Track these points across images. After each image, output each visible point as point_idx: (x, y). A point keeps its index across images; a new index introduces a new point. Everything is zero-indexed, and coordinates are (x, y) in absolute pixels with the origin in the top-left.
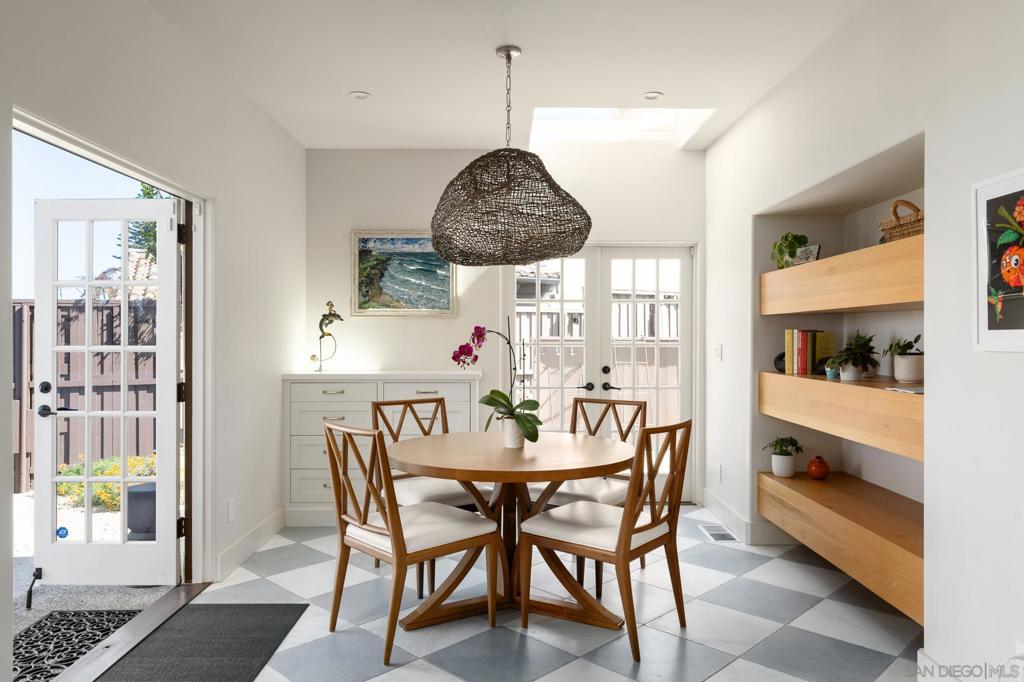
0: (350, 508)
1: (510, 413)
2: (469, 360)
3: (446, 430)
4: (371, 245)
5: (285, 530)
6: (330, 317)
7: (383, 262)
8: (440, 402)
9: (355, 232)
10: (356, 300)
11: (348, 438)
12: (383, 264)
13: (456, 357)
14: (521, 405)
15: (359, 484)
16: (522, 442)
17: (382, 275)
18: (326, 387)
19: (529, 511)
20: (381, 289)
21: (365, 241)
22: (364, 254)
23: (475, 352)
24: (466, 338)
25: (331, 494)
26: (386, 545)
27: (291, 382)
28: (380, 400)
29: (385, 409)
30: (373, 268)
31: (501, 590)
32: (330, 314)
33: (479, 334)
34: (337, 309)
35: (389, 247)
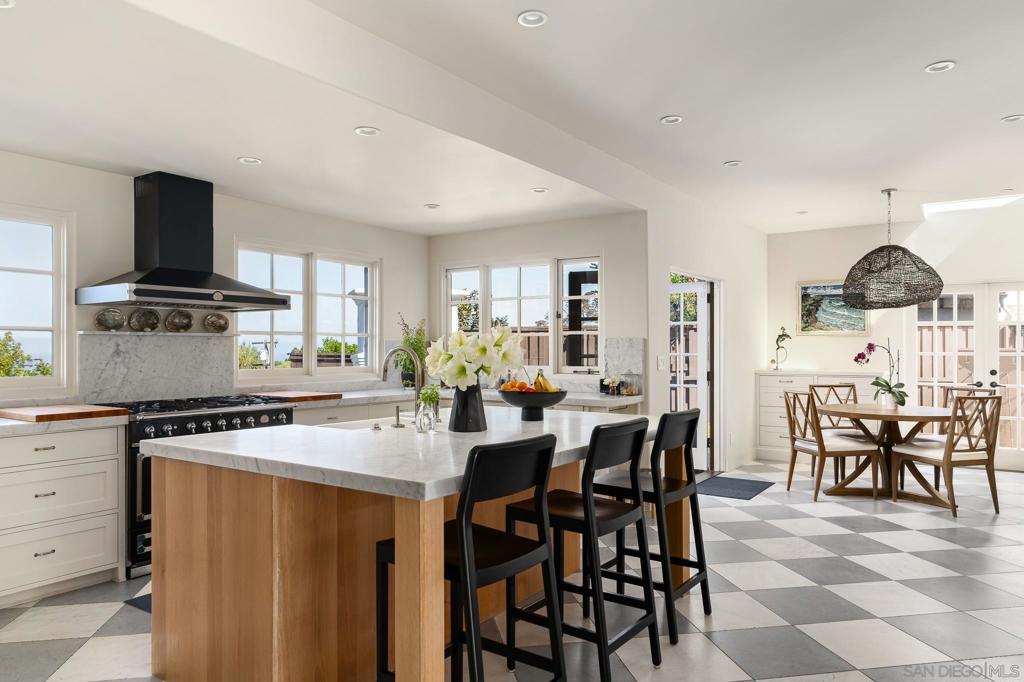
0: (797, 431)
1: (890, 390)
2: (864, 361)
3: (856, 401)
4: (809, 291)
5: (757, 459)
6: (783, 336)
7: (818, 301)
8: (852, 386)
9: (799, 283)
10: (800, 324)
11: (796, 396)
12: (817, 303)
13: (856, 360)
14: (896, 386)
15: (800, 417)
16: (897, 407)
17: (817, 310)
18: (780, 378)
19: (900, 441)
20: (816, 318)
21: (805, 288)
22: (805, 297)
23: (867, 357)
24: (863, 349)
25: (786, 422)
26: (815, 448)
27: (759, 375)
28: (816, 384)
29: (816, 389)
30: (811, 305)
31: (880, 486)
32: (783, 335)
33: (871, 347)
34: (787, 332)
35: (822, 292)
